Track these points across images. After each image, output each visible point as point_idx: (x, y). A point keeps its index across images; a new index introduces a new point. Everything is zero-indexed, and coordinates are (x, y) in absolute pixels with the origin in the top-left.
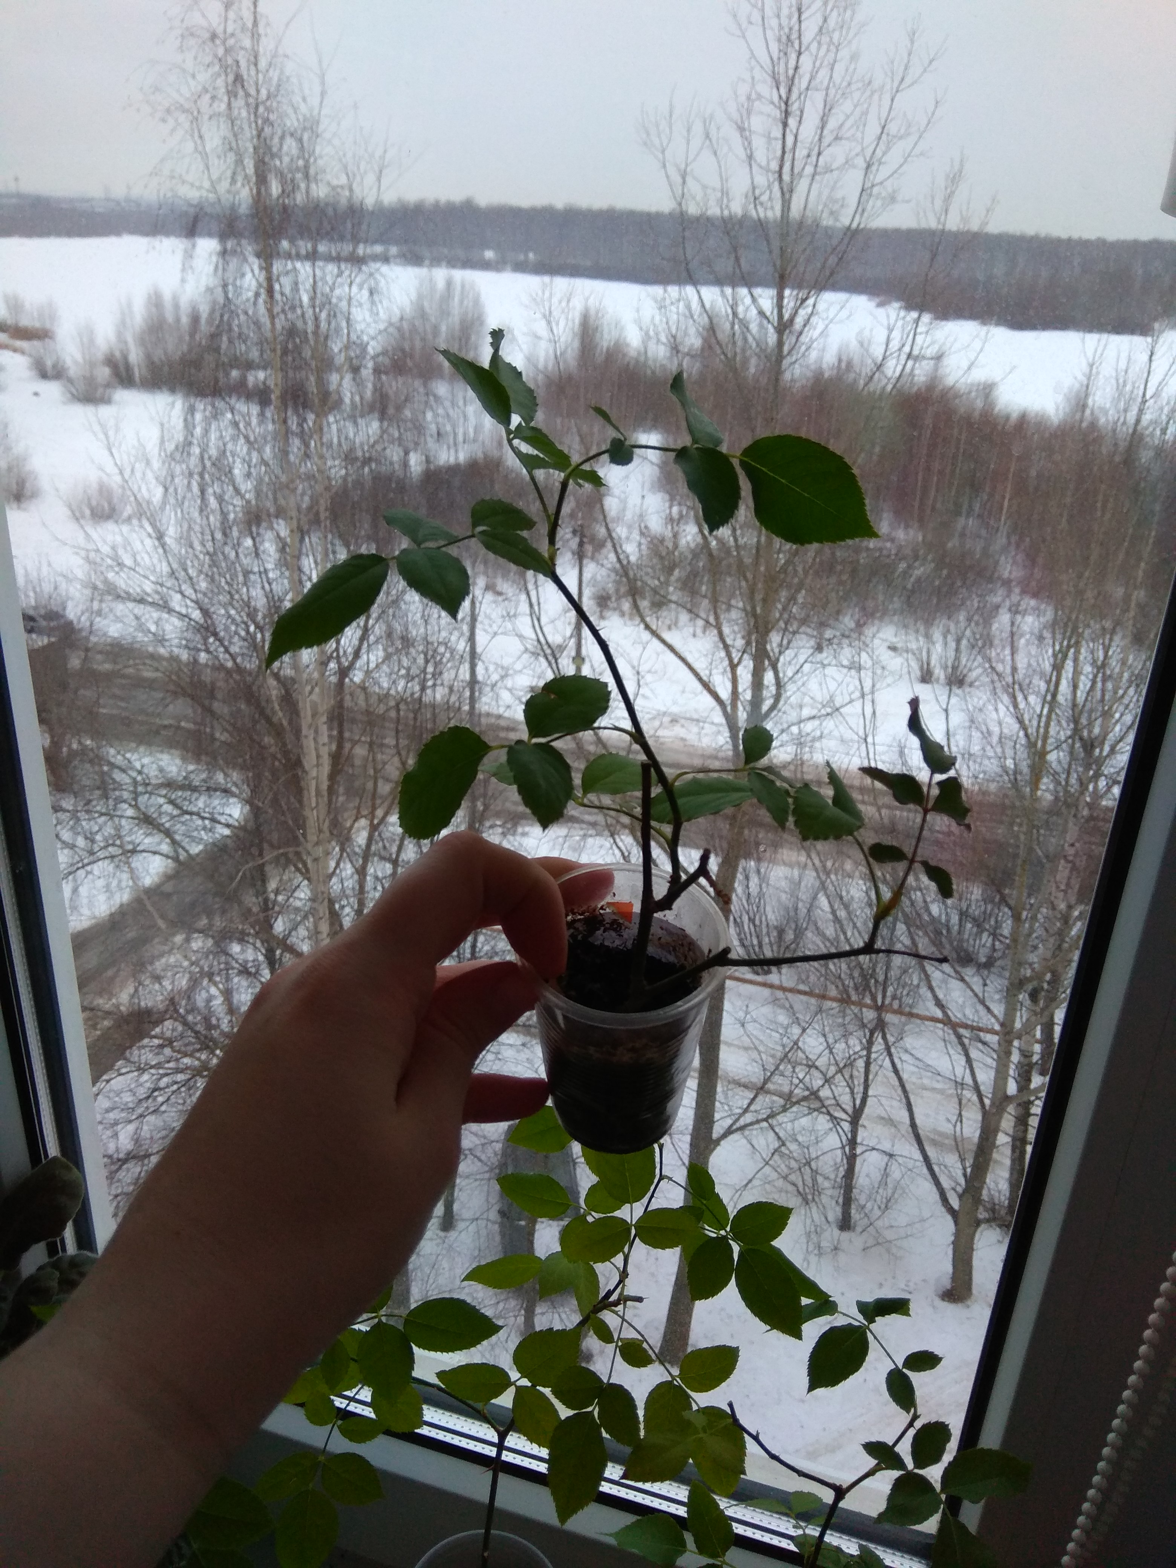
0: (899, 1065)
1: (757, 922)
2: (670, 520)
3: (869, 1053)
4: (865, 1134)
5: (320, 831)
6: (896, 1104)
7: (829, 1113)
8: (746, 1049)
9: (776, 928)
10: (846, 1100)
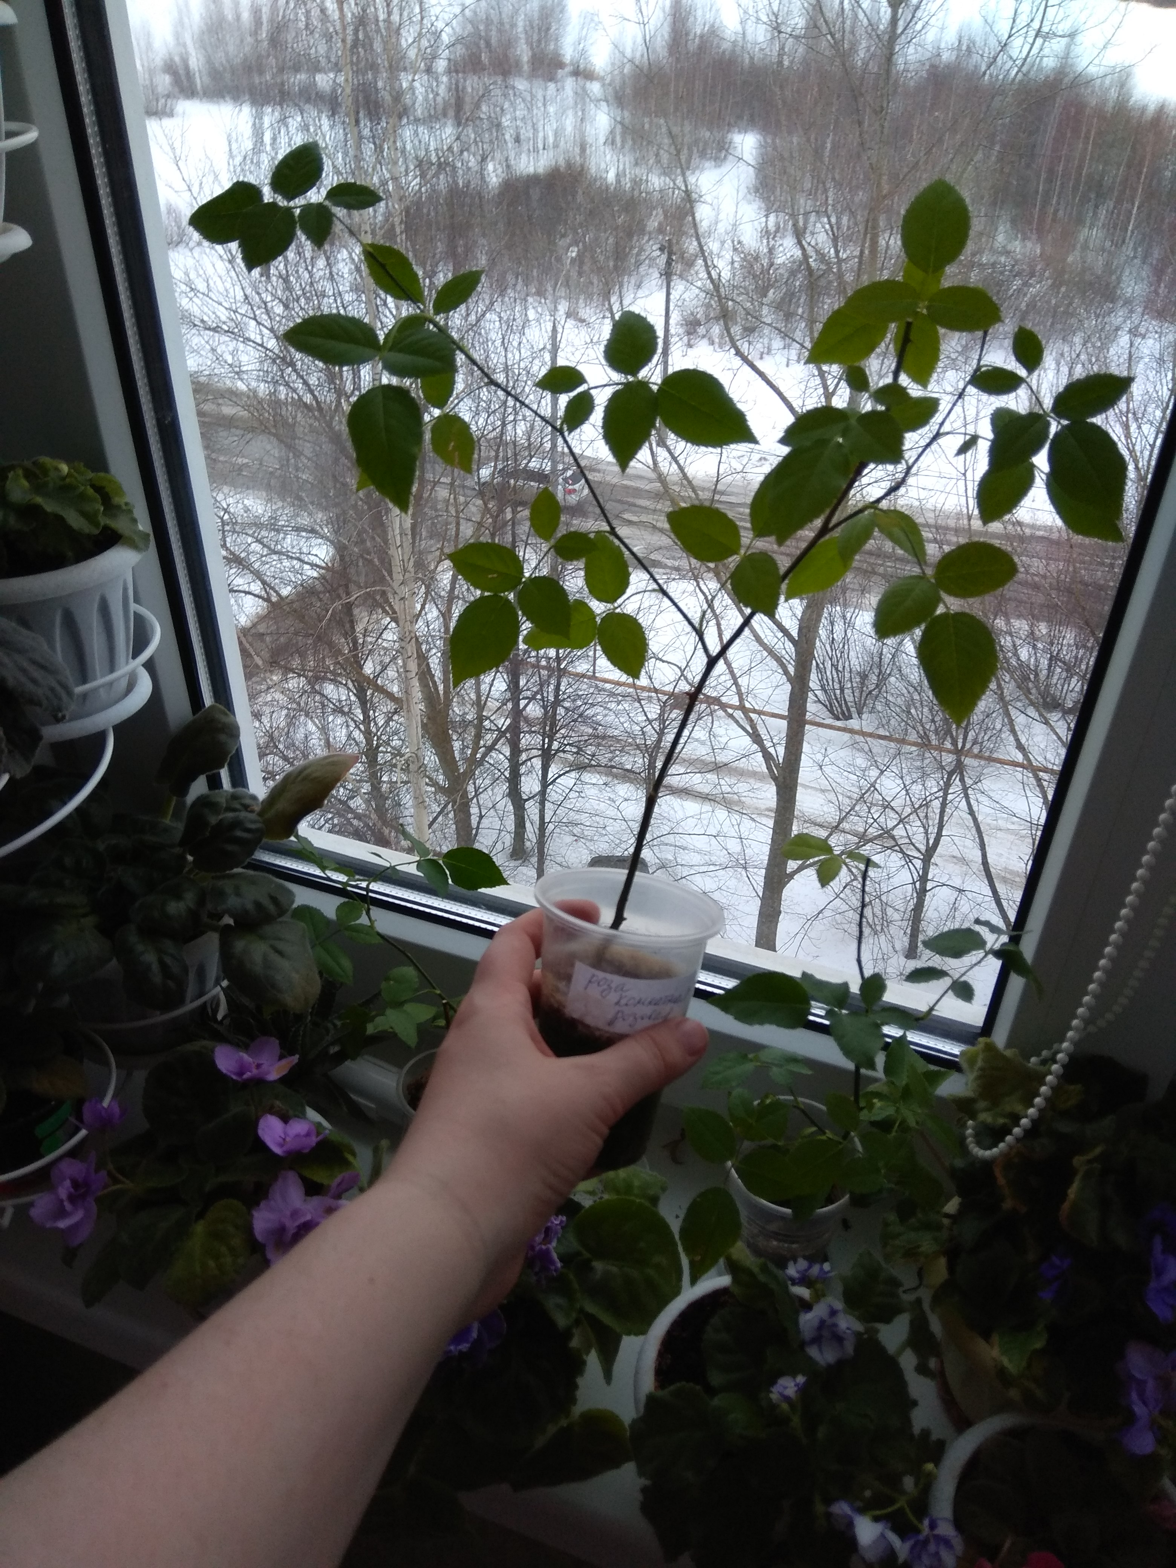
0: (975, 808)
1: (840, 669)
2: (766, 233)
3: (946, 794)
4: (937, 871)
5: (405, 570)
6: (969, 843)
7: (902, 851)
8: (823, 791)
9: (859, 673)
10: (919, 840)
